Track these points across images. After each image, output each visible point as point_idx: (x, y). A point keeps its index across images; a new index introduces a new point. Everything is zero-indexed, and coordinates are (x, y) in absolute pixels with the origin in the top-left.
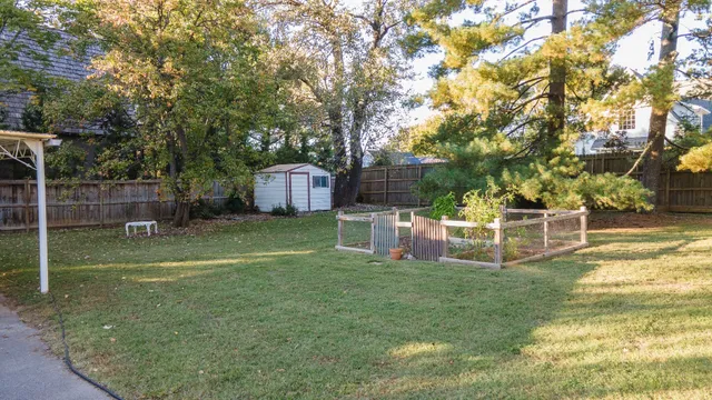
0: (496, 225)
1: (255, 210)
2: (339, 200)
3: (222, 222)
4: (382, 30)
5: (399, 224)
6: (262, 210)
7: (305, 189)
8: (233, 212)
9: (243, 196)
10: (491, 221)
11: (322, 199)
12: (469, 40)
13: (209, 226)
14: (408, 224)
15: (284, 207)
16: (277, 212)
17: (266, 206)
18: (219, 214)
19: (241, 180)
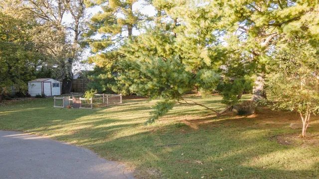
0: (91, 99)
1: (29, 96)
2: (64, 91)
3: (15, 100)
4: (78, 32)
5: (70, 99)
6: (32, 96)
7: (50, 87)
8: (19, 97)
9: (23, 92)
10: (90, 98)
11: (57, 91)
12: (98, 45)
13: (9, 102)
14: (72, 99)
15: (41, 94)
16: (38, 97)
17: (33, 95)
18: (13, 97)
19: (22, 87)
